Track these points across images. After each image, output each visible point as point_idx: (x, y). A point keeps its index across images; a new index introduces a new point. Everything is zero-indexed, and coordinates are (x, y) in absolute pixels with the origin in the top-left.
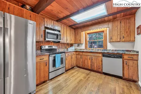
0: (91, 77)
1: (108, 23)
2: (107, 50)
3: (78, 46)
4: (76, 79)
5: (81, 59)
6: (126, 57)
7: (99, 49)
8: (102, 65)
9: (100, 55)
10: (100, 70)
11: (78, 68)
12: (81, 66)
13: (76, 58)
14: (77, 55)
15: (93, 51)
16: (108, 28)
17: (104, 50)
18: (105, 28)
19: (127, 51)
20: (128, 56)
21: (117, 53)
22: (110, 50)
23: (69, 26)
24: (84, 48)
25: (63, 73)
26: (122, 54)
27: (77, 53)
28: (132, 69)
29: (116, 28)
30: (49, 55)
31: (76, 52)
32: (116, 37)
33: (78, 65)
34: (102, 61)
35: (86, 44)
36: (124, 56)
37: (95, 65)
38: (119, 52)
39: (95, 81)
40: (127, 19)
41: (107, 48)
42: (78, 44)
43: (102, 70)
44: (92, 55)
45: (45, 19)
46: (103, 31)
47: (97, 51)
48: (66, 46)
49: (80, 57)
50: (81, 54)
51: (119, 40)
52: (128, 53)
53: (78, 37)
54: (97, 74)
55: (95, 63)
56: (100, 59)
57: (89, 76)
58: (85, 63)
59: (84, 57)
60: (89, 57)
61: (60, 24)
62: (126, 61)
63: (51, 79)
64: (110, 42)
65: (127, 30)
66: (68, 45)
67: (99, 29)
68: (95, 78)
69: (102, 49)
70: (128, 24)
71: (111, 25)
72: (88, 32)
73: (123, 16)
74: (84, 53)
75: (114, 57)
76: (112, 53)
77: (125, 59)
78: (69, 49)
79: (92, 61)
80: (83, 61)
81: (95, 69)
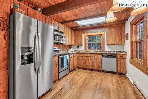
0: (93, 75)
1: (105, 28)
2: (104, 52)
3: (77, 48)
4: (81, 77)
5: (83, 60)
6: (119, 56)
7: (98, 50)
8: (101, 64)
9: (100, 56)
10: (100, 69)
11: (79, 70)
12: (82, 67)
13: (77, 59)
14: (78, 57)
15: (93, 52)
16: (105, 33)
17: (102, 51)
18: (103, 32)
19: (120, 52)
20: (120, 56)
21: (113, 54)
22: (107, 51)
23: (70, 28)
24: (84, 50)
25: (68, 74)
26: (116, 54)
27: (78, 55)
28: (123, 65)
29: (112, 33)
30: (58, 56)
31: (77, 53)
32: (112, 41)
33: (79, 67)
34: (101, 61)
35: (85, 46)
36: (118, 56)
37: (96, 65)
38: (114, 53)
39: (97, 77)
40: (119, 27)
41: (104, 50)
42: (77, 46)
43: (101, 68)
44: (93, 56)
45: (53, 21)
46: (101, 35)
47: (96, 52)
48: (66, 48)
49: (81, 58)
50: (82, 55)
51: (114, 43)
52: (120, 53)
53: (78, 39)
54: (97, 72)
55: (96, 63)
56: (100, 59)
57: (91, 74)
58: (86, 64)
59: (85, 58)
60: (90, 58)
61: (64, 26)
62: (119, 59)
63: (60, 79)
64: (107, 45)
65: (120, 36)
66: (68, 47)
67: (98, 33)
68: (97, 75)
69: (100, 50)
70: (120, 31)
71: (108, 30)
72: (88, 34)
73: (117, 24)
74: (85, 55)
75: (111, 57)
76: (109, 54)
77: (118, 58)
78: (69, 51)
79: (93, 61)
80: (85, 62)
81: (96, 69)
